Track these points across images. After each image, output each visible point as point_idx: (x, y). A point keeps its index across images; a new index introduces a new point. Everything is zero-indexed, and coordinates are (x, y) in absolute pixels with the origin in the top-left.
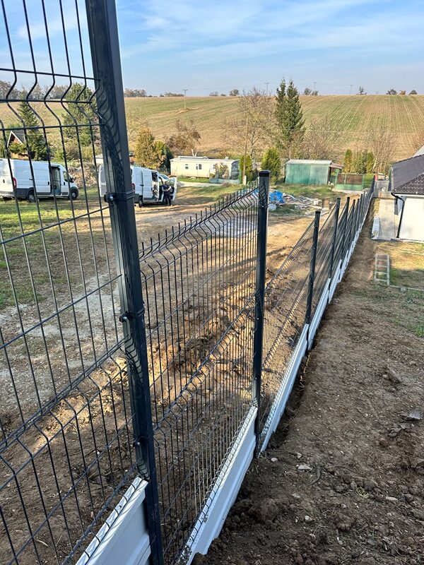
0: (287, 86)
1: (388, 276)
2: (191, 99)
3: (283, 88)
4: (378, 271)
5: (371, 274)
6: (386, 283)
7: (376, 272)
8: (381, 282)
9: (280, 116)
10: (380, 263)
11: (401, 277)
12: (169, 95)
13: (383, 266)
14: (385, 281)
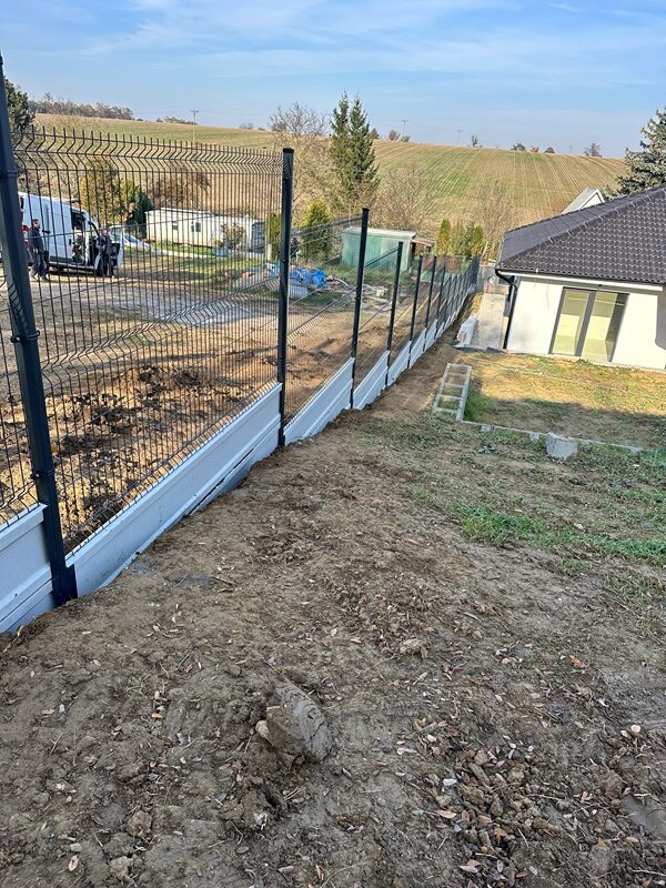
0: (351, 106)
1: (462, 404)
2: (206, 129)
3: (344, 109)
4: (444, 393)
5: (430, 398)
6: (455, 415)
7: (439, 396)
8: (445, 413)
9: (339, 155)
10: (451, 379)
11: (494, 412)
12: (172, 120)
13: (455, 385)
14: (453, 412)
